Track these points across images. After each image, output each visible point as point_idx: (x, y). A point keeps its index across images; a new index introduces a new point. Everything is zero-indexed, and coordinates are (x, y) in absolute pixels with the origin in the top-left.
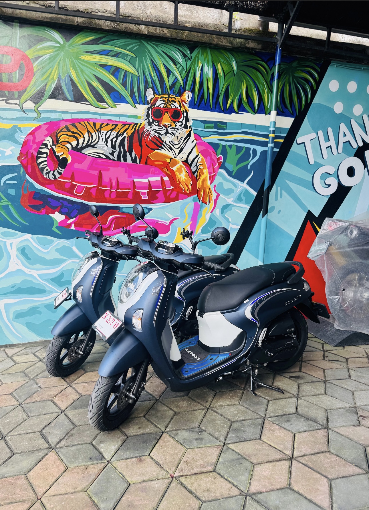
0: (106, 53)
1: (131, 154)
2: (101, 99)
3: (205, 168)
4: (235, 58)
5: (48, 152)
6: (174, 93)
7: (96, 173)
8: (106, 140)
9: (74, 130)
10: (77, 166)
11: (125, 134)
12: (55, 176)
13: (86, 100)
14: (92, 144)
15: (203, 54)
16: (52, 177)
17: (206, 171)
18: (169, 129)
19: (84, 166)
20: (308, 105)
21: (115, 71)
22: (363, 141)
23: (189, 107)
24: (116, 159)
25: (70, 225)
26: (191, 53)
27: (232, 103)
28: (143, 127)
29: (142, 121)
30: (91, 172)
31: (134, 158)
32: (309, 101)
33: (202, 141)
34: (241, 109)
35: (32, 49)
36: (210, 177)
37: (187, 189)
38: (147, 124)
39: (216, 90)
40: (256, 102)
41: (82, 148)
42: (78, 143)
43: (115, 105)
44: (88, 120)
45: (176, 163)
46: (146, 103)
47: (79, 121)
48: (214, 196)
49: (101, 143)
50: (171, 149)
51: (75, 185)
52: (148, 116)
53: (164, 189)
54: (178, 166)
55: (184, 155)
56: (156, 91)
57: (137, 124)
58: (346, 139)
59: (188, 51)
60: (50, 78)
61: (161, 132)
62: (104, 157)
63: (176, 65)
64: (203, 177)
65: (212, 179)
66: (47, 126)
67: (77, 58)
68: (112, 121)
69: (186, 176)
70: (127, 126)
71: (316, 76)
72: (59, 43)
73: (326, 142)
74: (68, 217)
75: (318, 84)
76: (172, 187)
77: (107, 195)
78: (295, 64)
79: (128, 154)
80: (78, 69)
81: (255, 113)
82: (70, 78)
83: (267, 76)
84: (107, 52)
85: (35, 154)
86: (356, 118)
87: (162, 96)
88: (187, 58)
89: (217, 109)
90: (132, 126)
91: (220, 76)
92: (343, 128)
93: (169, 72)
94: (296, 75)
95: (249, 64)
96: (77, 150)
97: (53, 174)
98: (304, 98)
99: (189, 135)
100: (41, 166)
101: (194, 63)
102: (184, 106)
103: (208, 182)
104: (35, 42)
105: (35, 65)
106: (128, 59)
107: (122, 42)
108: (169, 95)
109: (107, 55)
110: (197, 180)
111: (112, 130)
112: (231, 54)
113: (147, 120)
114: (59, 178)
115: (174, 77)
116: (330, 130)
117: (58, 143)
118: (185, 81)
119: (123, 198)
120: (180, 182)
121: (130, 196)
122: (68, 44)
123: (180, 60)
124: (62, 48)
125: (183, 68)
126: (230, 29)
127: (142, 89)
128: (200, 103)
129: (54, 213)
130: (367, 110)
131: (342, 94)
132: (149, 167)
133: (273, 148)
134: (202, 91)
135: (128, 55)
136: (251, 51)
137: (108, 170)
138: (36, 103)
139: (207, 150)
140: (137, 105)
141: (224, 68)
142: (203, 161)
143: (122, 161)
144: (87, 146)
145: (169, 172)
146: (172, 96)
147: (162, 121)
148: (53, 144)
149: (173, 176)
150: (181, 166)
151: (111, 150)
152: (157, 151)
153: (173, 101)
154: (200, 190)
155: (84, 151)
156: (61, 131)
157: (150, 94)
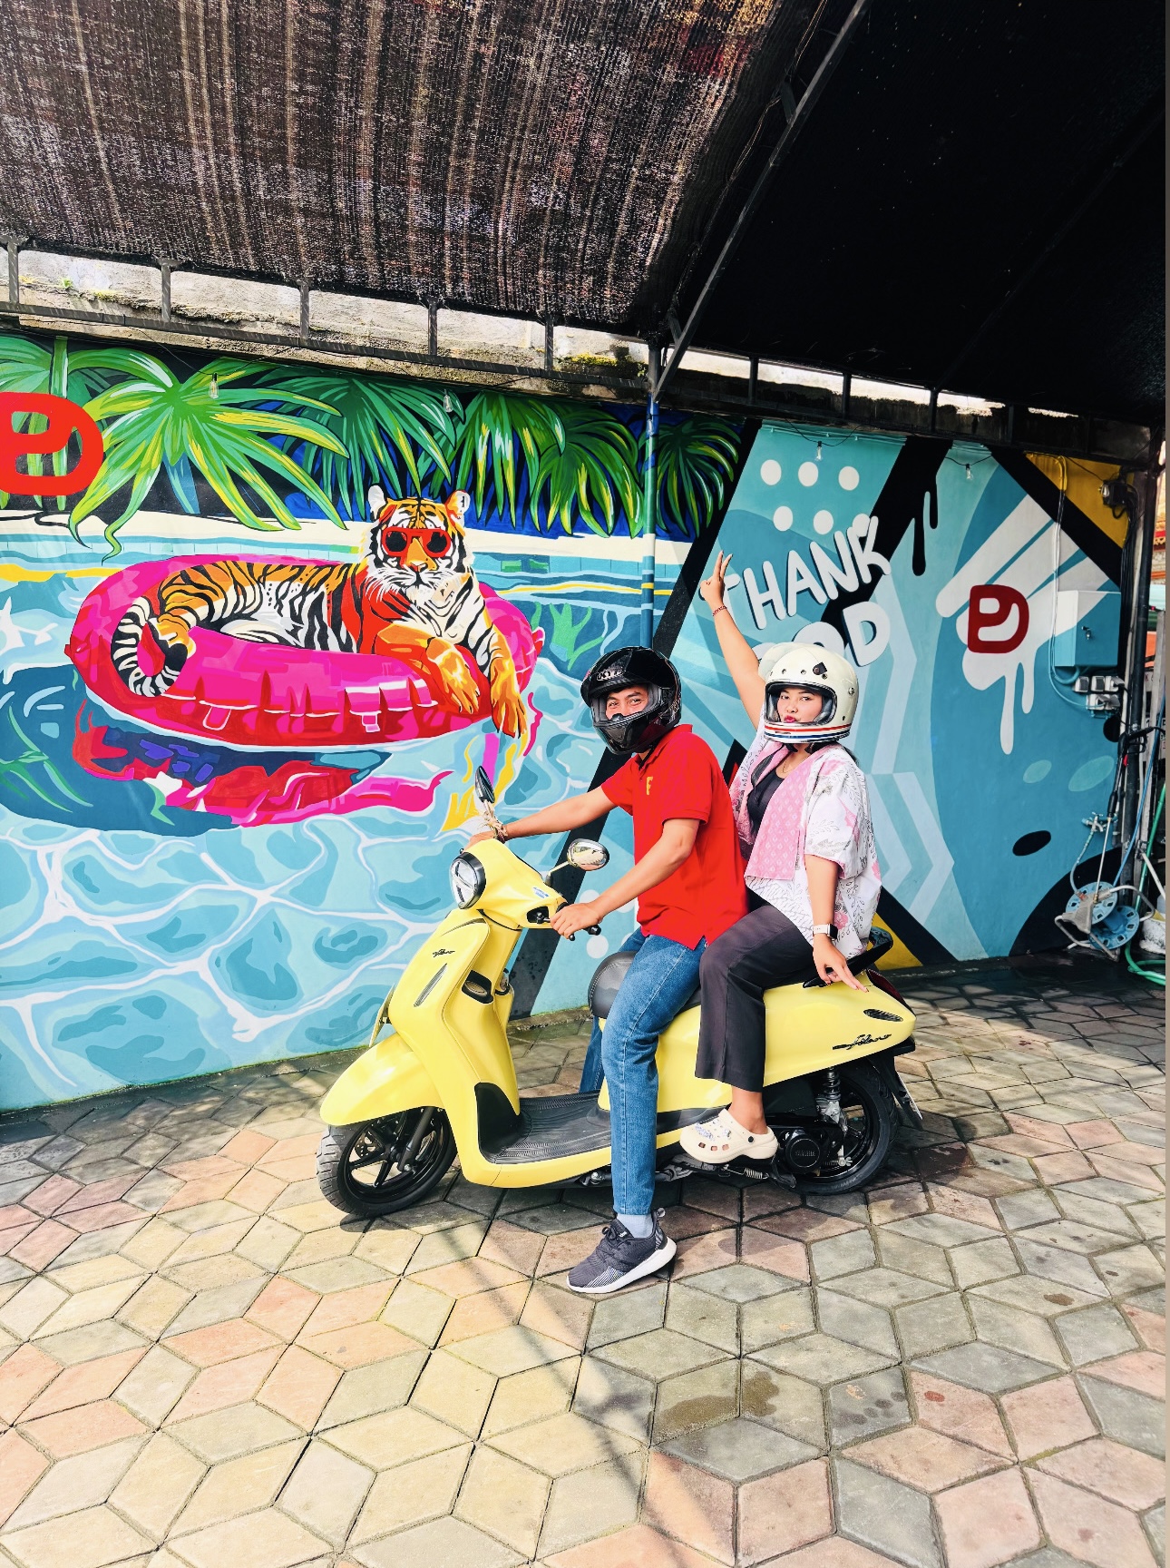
0: (275, 407)
2: (263, 510)
3: (507, 657)
4: (559, 417)
5: (140, 632)
6: (431, 495)
7: (255, 677)
8: (279, 602)
9: (203, 580)
10: (211, 662)
11: (323, 588)
12: (156, 688)
13: (229, 513)
14: (246, 612)
15: (490, 408)
16: (148, 691)
17: (509, 664)
18: (422, 575)
19: (225, 662)
20: (720, 515)
21: (295, 447)
22: (839, 587)
23: (467, 525)
24: (302, 645)
25: (196, 800)
26: (465, 407)
27: (558, 515)
28: (365, 572)
30: (245, 676)
31: (345, 640)
32: (721, 506)
33: (495, 599)
34: (578, 525)
35: (98, 401)
36: (519, 675)
37: (467, 705)
38: (372, 565)
39: (523, 486)
40: (610, 512)
41: (222, 622)
42: (212, 611)
43: (296, 524)
44: (234, 559)
45: (441, 648)
46: (368, 517)
47: (213, 559)
48: (529, 717)
49: (268, 610)
50: (429, 617)
51: (207, 708)
52: (374, 547)
53: (416, 709)
54: (446, 654)
55: (459, 629)
56: (390, 490)
57: (349, 566)
58: (802, 585)
59: (458, 404)
60: (143, 464)
61: (404, 582)
62: (274, 640)
63: (432, 434)
64: (502, 677)
65: (524, 680)
66: (136, 573)
67: (206, 419)
68: (291, 559)
69: (465, 676)
70: (327, 570)
71: (733, 451)
72: (162, 386)
73: (761, 592)
75: (738, 468)
76: (434, 703)
77: (282, 726)
78: (687, 428)
79: (330, 631)
80: (208, 442)
81: (609, 535)
82: (191, 463)
83: (629, 454)
84: (276, 405)
85: (109, 638)
86: (821, 540)
87: (405, 502)
88: (455, 419)
89: (526, 529)
90: (337, 570)
91: (530, 456)
92: (795, 561)
93: (417, 449)
94: (691, 450)
95: (591, 430)
96: (212, 625)
97: (153, 684)
98: (709, 500)
99: (469, 585)
100: (123, 666)
101: (472, 428)
102: (453, 524)
103: (516, 687)
104: (107, 385)
105: (107, 435)
106: (325, 419)
107: (309, 382)
108: (419, 499)
109: (274, 411)
110: (490, 684)
111: (292, 579)
112: (553, 408)
113: (373, 556)
115: (430, 460)
116: (768, 567)
117: (163, 612)
118: (455, 466)
119: (322, 732)
120: (451, 691)
121: (338, 728)
122: (184, 387)
123: (442, 422)
124: (168, 396)
125: (448, 440)
126: (549, 362)
127: (359, 485)
128: (489, 515)
129: (154, 776)
130: (843, 523)
131: (789, 490)
132: (379, 659)
133: (652, 611)
134: (491, 490)
135: (323, 412)
136: (594, 402)
137: (285, 669)
138: (109, 521)
139: (510, 618)
140: (348, 523)
141: (538, 440)
142: (500, 642)
143: (318, 647)
144: (234, 617)
145: (425, 670)
146: (427, 501)
147: (405, 556)
148: (152, 615)
149: (434, 678)
150: (453, 655)
151: (290, 625)
152: (396, 623)
153: (430, 513)
154: (498, 707)
155: (226, 629)
156: (171, 584)
157: (376, 498)
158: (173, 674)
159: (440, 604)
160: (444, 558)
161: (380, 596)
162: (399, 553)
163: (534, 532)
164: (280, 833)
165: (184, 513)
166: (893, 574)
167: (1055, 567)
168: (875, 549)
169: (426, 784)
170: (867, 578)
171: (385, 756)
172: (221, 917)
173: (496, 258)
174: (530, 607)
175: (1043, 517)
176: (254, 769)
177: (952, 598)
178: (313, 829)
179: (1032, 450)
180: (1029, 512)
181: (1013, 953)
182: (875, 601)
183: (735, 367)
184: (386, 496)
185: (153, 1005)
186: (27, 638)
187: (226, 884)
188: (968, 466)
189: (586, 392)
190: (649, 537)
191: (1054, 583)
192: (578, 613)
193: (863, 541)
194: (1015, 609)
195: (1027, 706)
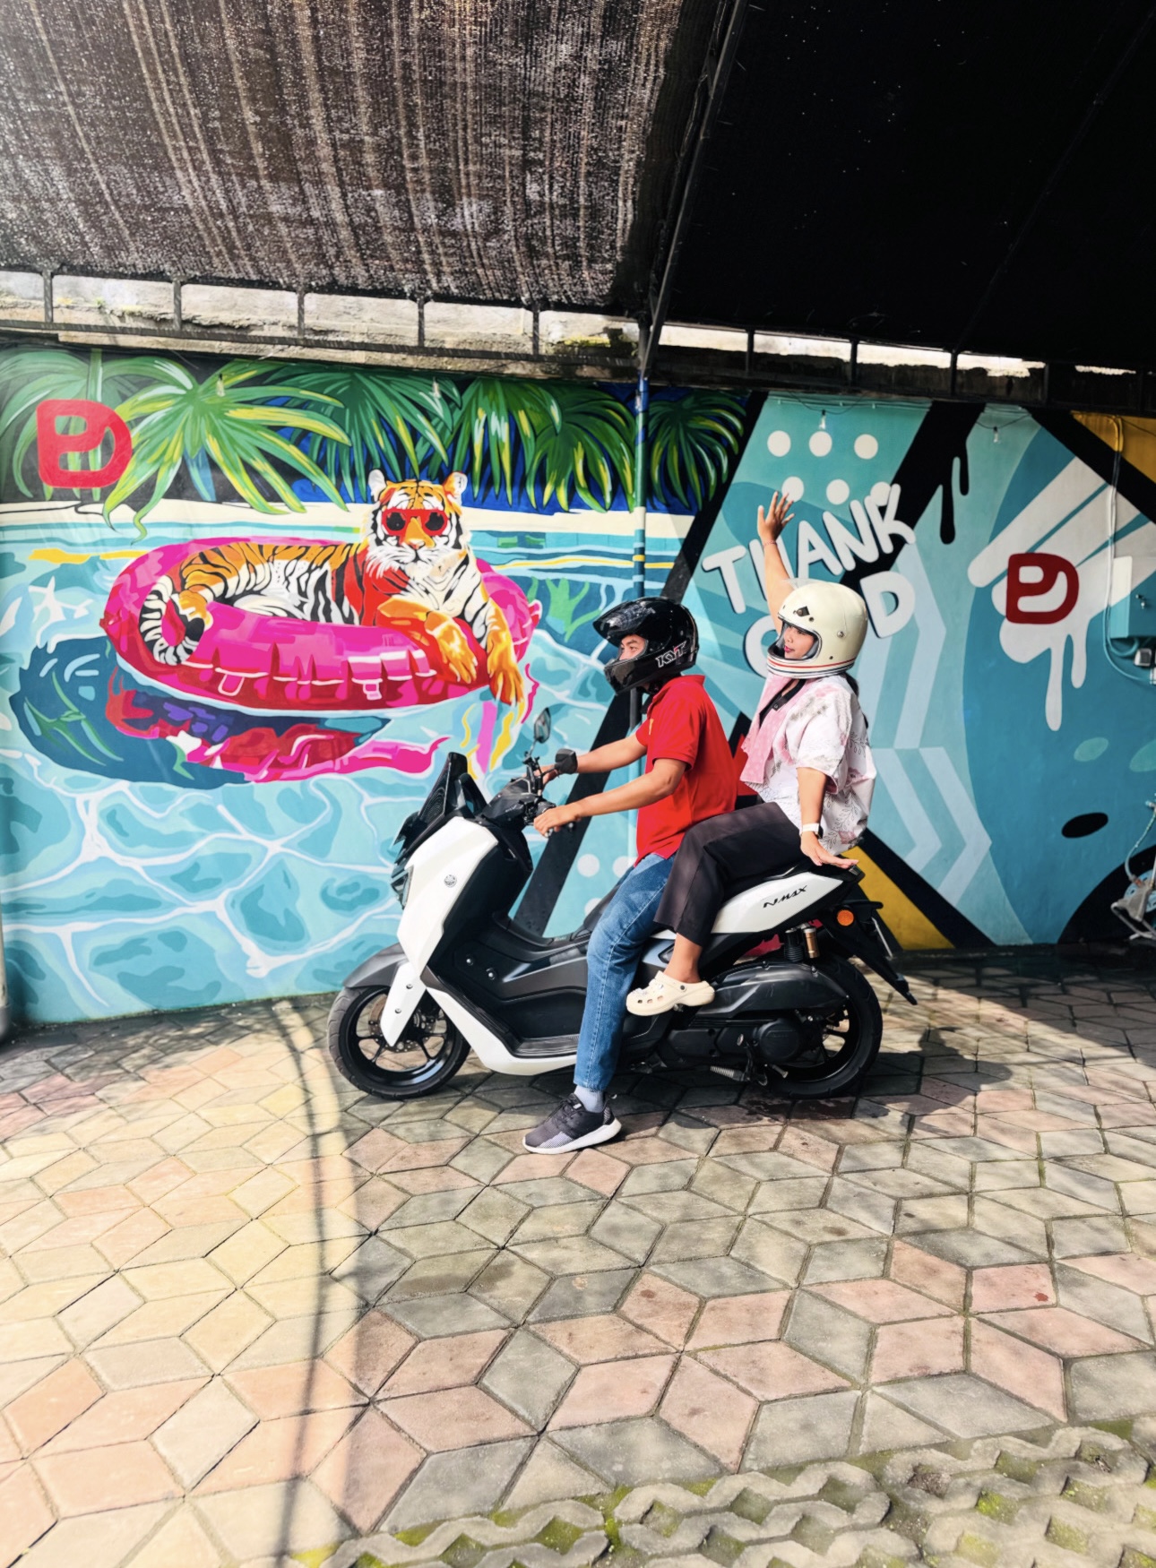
0: (283, 403)
1: (340, 605)
2: (273, 496)
3: (503, 628)
4: (556, 399)
5: (164, 608)
6: (429, 478)
7: (266, 647)
8: (287, 579)
9: (218, 561)
10: (225, 633)
11: (327, 566)
12: (178, 657)
13: (241, 499)
14: (256, 589)
15: (486, 393)
16: (172, 661)
17: (506, 637)
18: (420, 552)
19: (241, 634)
20: (723, 488)
21: (302, 438)
22: (856, 558)
24: (308, 618)
25: (212, 758)
26: (461, 392)
27: (554, 494)
28: (365, 551)
29: (363, 538)
30: (257, 646)
31: (347, 614)
32: (724, 479)
33: (492, 574)
34: (574, 502)
35: (129, 403)
36: (516, 648)
37: (465, 674)
38: (373, 543)
39: (519, 466)
40: (608, 487)
41: (235, 598)
42: (226, 588)
43: (303, 507)
45: (439, 620)
46: (370, 500)
48: (526, 687)
49: (277, 585)
50: (427, 592)
51: (221, 675)
52: (375, 527)
53: (415, 678)
54: (444, 626)
55: (455, 606)
56: (390, 474)
57: (351, 545)
58: (814, 556)
59: (455, 391)
60: (166, 458)
61: (402, 560)
62: (283, 614)
63: (429, 419)
64: (499, 649)
65: (520, 650)
66: (161, 555)
67: (222, 416)
68: (297, 539)
69: (462, 647)
70: (331, 550)
71: (738, 424)
72: (183, 388)
74: (207, 742)
75: (743, 441)
76: (433, 673)
77: (290, 694)
78: (688, 403)
79: (334, 606)
80: (224, 437)
81: (607, 510)
82: (208, 455)
83: (627, 432)
84: (285, 400)
85: (137, 612)
86: (835, 510)
87: (404, 484)
88: (452, 405)
89: (522, 507)
90: (340, 549)
91: (526, 437)
92: (806, 531)
93: (415, 435)
94: (692, 425)
95: (588, 410)
96: (225, 601)
97: (175, 654)
98: (712, 473)
99: (466, 562)
100: (149, 637)
101: (468, 416)
102: (450, 504)
103: (513, 657)
104: (134, 388)
105: (135, 434)
106: (329, 411)
107: (315, 378)
108: (418, 482)
109: (282, 406)
110: (487, 655)
111: (298, 558)
112: (548, 390)
113: (374, 536)
114: (188, 660)
115: (427, 445)
117: (183, 589)
118: (452, 450)
119: (326, 698)
120: (449, 661)
121: (342, 695)
122: (201, 388)
123: (439, 408)
124: (189, 397)
125: (445, 426)
126: (536, 347)
127: (360, 470)
128: (486, 492)
129: (176, 734)
130: (860, 491)
131: (800, 460)
133: (642, 584)
134: (488, 470)
135: (327, 405)
136: (588, 383)
137: (292, 641)
138: (137, 508)
139: (506, 592)
140: (349, 506)
141: (534, 421)
142: (497, 615)
143: (322, 620)
144: (245, 593)
145: (425, 642)
146: (425, 483)
147: (404, 535)
148: (174, 592)
149: (433, 648)
150: (451, 628)
151: (298, 599)
152: (396, 597)
153: (427, 495)
154: (495, 677)
155: (239, 604)
156: (190, 564)
157: (377, 483)
158: (193, 645)
159: (438, 579)
160: (441, 536)
161: (380, 573)
162: (399, 533)
163: (530, 510)
164: (289, 790)
165: (198, 498)
166: (918, 543)
167: (1110, 532)
168: (898, 517)
169: (425, 749)
170: (888, 548)
171: (385, 721)
173: (471, 251)
174: (525, 582)
175: (1095, 480)
176: (263, 730)
177: (987, 566)
178: (318, 786)
179: (1081, 410)
180: (1078, 477)
181: (1063, 940)
182: (897, 571)
183: (731, 340)
184: (387, 479)
185: (176, 939)
186: (68, 613)
187: (239, 833)
188: (995, 429)
189: (579, 373)
190: (639, 510)
191: (1109, 550)
192: (575, 587)
193: (883, 510)
194: (1062, 578)
195: (1078, 679)
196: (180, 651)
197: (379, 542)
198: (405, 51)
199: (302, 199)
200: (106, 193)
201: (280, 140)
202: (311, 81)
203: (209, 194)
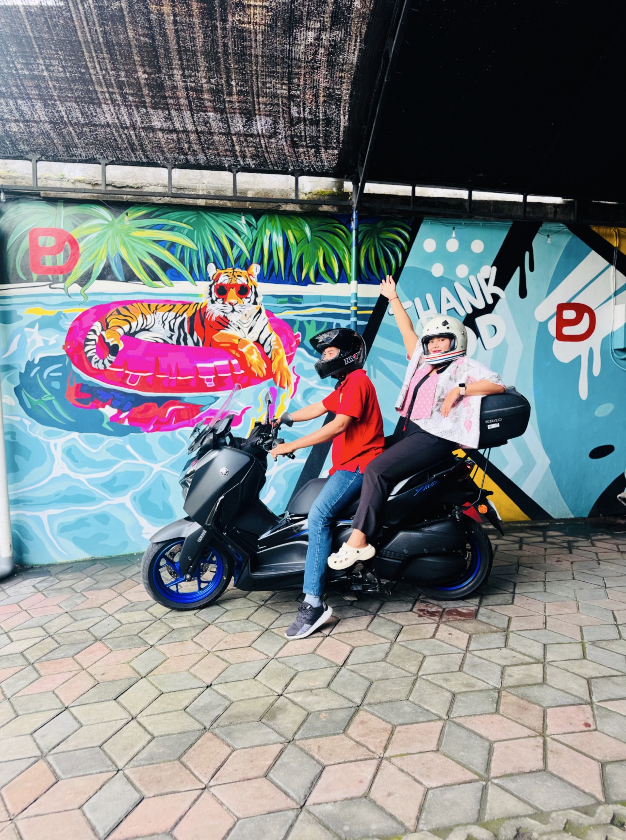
0: (160, 227)
1: (192, 336)
2: (155, 277)
3: (281, 348)
4: (308, 223)
5: (97, 338)
7: (152, 359)
8: (163, 322)
9: (126, 313)
10: (130, 352)
11: (185, 315)
12: (105, 365)
13: (139, 280)
14: (147, 328)
15: (270, 221)
17: (282, 351)
19: (139, 352)
20: (399, 270)
21: (171, 247)
22: (473, 307)
23: (259, 281)
25: (124, 419)
26: (257, 221)
27: (307, 274)
28: (206, 307)
29: (204, 300)
30: (147, 359)
31: (196, 341)
32: (400, 265)
33: (274, 318)
34: (319, 278)
35: (78, 228)
36: (287, 357)
37: (260, 373)
38: (210, 303)
39: (288, 260)
40: (337, 271)
41: (136, 333)
42: (131, 328)
43: (172, 284)
44: (141, 302)
45: (245, 343)
46: (207, 279)
49: (158, 326)
50: (239, 328)
51: (128, 375)
52: (210, 294)
53: (233, 375)
54: (248, 347)
55: (254, 336)
56: (219, 265)
57: (198, 304)
58: (450, 306)
59: (253, 220)
60: (98, 258)
61: (225, 311)
62: (162, 341)
63: (239, 235)
64: (278, 358)
66: (95, 310)
67: (128, 235)
69: (258, 357)
70: (187, 306)
71: (407, 235)
72: (108, 220)
73: (425, 310)
75: (410, 244)
76: (242, 372)
77: (165, 384)
78: (379, 225)
79: (189, 336)
80: (129, 246)
81: (336, 283)
82: (121, 256)
83: (346, 240)
84: (162, 226)
86: (461, 281)
87: (226, 271)
88: (252, 228)
89: (290, 282)
90: (192, 306)
91: (292, 244)
92: (445, 293)
93: (232, 244)
94: (382, 236)
95: (326, 229)
96: (131, 335)
97: (103, 363)
98: (393, 262)
99: (260, 312)
100: (89, 354)
101: (261, 232)
102: (251, 280)
103: (286, 363)
104: (80, 221)
105: (81, 245)
106: (185, 232)
107: (177, 214)
108: (234, 269)
109: (160, 229)
110: (272, 362)
111: (169, 311)
112: (304, 219)
113: (210, 299)
115: (239, 249)
116: (429, 297)
117: (107, 328)
118: (252, 252)
119: (185, 386)
120: (251, 365)
121: (193, 384)
122: (117, 220)
123: (245, 229)
124: (111, 225)
125: (248, 238)
126: (297, 195)
127: (203, 264)
128: (270, 276)
129: (103, 406)
130: (474, 271)
131: (441, 254)
132: (214, 350)
133: (356, 322)
134: (271, 262)
135: (185, 228)
136: (326, 214)
137: (167, 356)
138: (82, 286)
139: (282, 327)
140: (197, 283)
141: (296, 236)
142: (277, 340)
143: (183, 344)
144: (141, 330)
145: (238, 355)
146: (238, 270)
147: (226, 298)
148: (103, 330)
149: (242, 359)
150: (252, 348)
151: (169, 333)
152: (222, 331)
153: (239, 276)
154: (276, 374)
155: (137, 336)
156: (111, 315)
157: (212, 270)
158: (113, 358)
159: (245, 321)
160: (247, 298)
161: (214, 318)
162: (223, 297)
163: (294, 283)
164: (164, 436)
165: (116, 279)
166: (507, 298)
167: (613, 291)
168: (495, 284)
169: (239, 413)
170: (490, 301)
172: (135, 477)
173: (261, 144)
174: (293, 322)
175: (604, 263)
176: (150, 404)
177: (545, 310)
179: (595, 225)
180: (594, 261)
181: (590, 515)
182: (496, 313)
183: (404, 190)
184: (217, 268)
185: (104, 518)
186: (46, 342)
187: (138, 460)
188: (548, 236)
189: (321, 209)
190: (354, 282)
191: (612, 300)
192: (319, 324)
193: (487, 281)
194: (586, 317)
195: (596, 372)
196: (106, 362)
197: (213, 302)
198: (224, 37)
199: (169, 118)
200: (65, 116)
201: (158, 87)
202: (175, 55)
203: (120, 116)
